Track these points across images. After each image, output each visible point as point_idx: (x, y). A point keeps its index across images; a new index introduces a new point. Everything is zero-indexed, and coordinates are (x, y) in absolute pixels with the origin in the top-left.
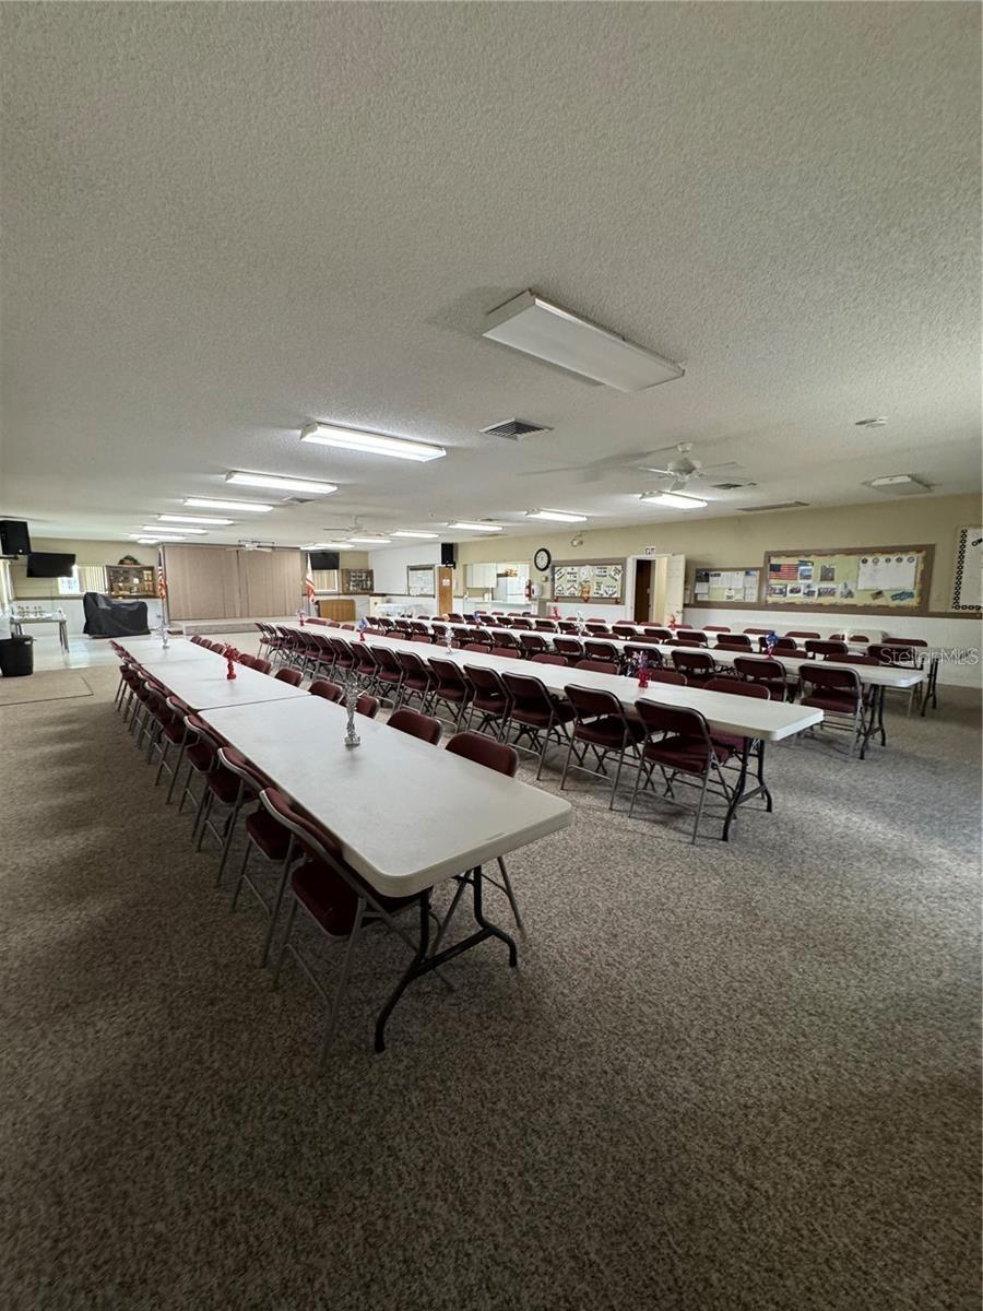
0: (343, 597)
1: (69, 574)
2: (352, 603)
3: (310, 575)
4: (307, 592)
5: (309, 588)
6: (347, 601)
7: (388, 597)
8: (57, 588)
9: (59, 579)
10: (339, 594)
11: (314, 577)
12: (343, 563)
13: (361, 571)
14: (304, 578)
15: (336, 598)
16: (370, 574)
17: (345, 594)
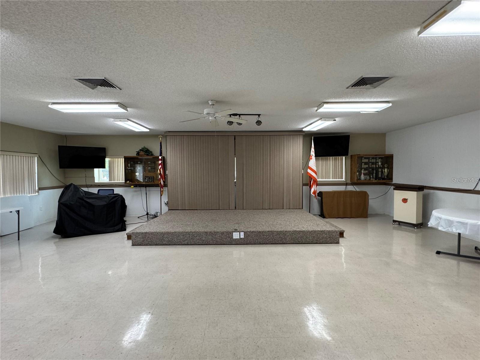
0: (350, 188)
1: (103, 166)
2: (365, 195)
3: (312, 163)
4: (309, 181)
5: (311, 177)
6: (356, 192)
7: (426, 191)
8: (93, 177)
9: (96, 170)
10: (346, 184)
11: (317, 166)
12: (354, 148)
13: (375, 157)
14: (306, 166)
15: (342, 188)
16: (388, 160)
17: (353, 184)
